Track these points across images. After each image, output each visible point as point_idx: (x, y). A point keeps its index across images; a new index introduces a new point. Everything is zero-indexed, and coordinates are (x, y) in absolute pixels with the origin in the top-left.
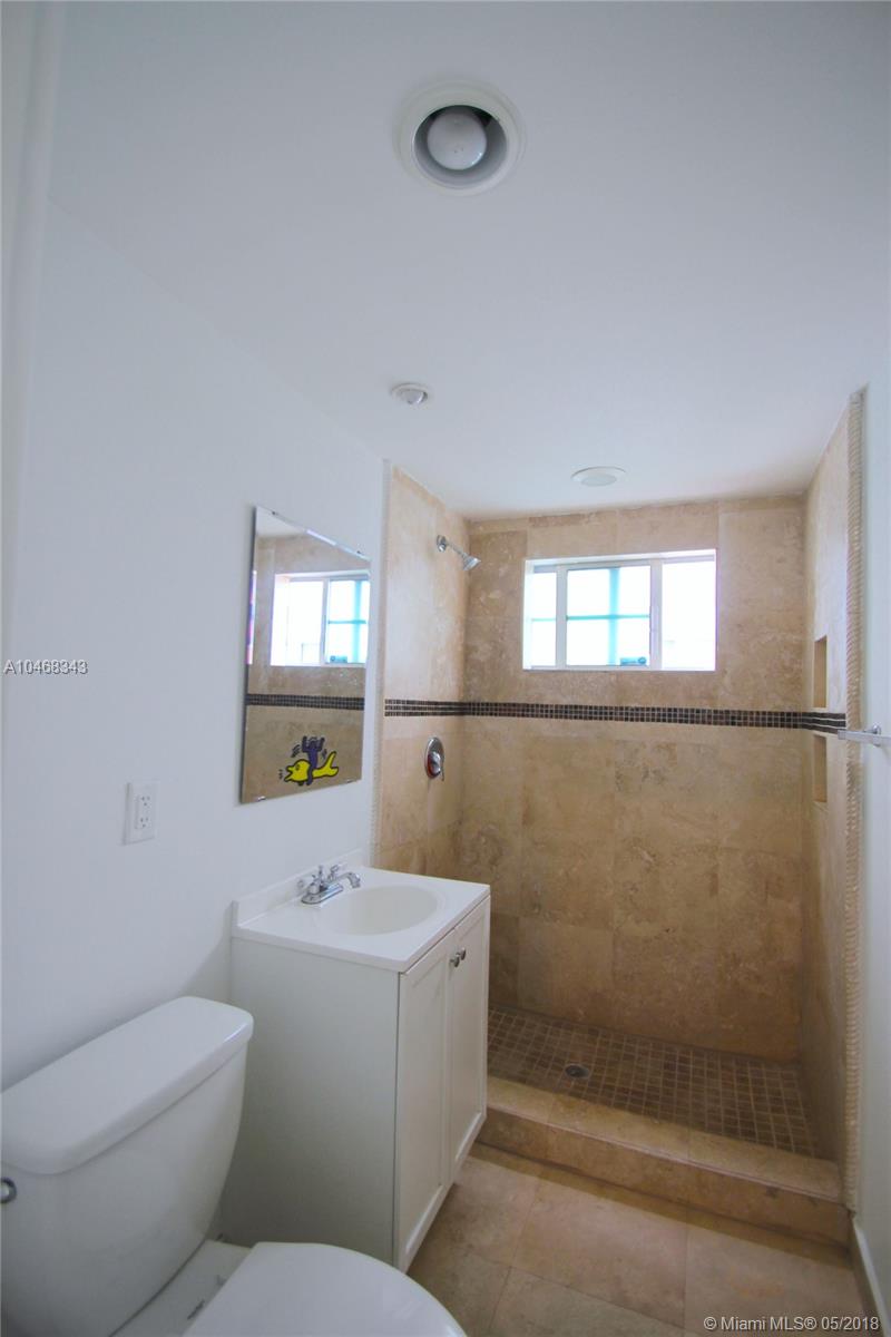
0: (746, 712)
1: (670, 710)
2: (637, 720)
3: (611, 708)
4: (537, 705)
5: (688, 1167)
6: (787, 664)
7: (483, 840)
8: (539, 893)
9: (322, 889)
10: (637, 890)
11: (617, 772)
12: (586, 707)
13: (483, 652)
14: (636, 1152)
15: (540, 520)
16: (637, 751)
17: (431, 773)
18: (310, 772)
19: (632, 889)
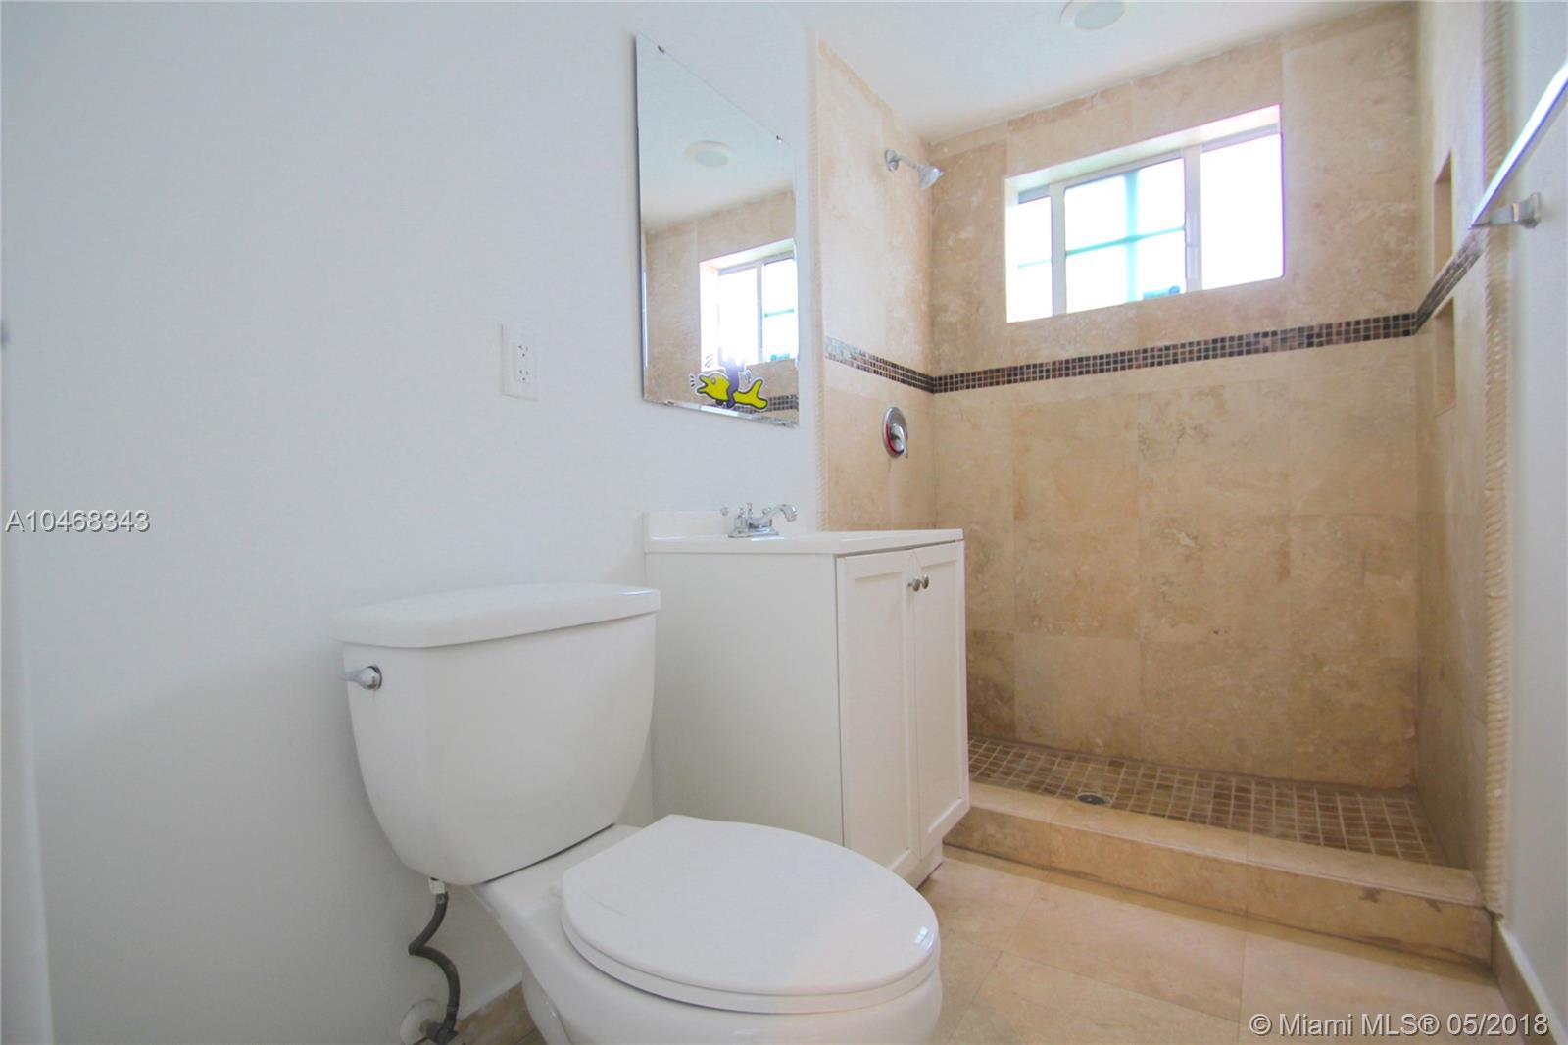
1: (1215, 341)
2: (1168, 362)
3: (1130, 353)
4: (1028, 367)
5: (1245, 866)
6: (1392, 246)
8: (1038, 602)
10: (1172, 584)
11: (1140, 436)
12: (1095, 358)
13: (953, 314)
15: (1023, 121)
16: (1168, 404)
19: (1164, 584)
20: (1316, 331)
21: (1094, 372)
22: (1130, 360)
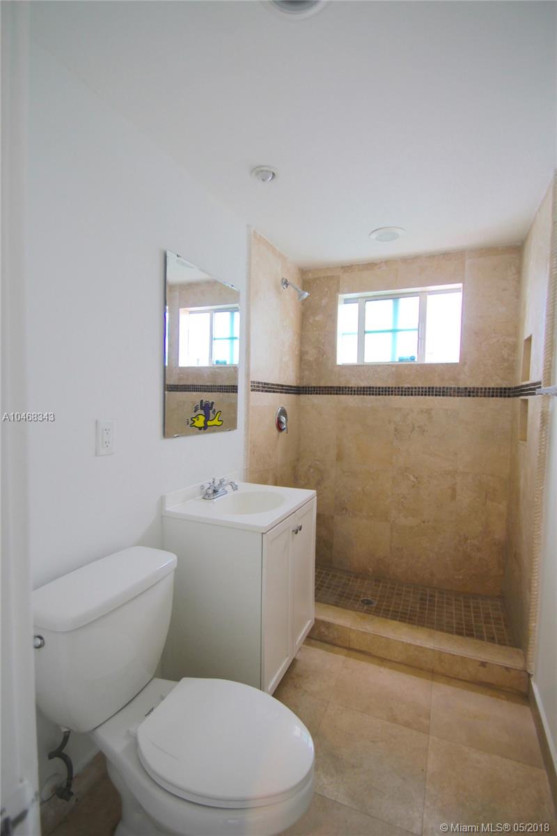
0: (478, 388)
1: (430, 388)
2: (408, 395)
3: (392, 388)
4: (346, 388)
5: (433, 650)
6: (506, 356)
7: (312, 470)
8: (346, 501)
9: (215, 491)
10: (406, 498)
11: (395, 428)
12: (376, 388)
13: (311, 355)
14: (403, 642)
15: (348, 268)
16: (408, 414)
17: (280, 429)
18: (205, 422)
19: (403, 498)
20: (472, 390)
21: (376, 395)
22: (392, 391)
